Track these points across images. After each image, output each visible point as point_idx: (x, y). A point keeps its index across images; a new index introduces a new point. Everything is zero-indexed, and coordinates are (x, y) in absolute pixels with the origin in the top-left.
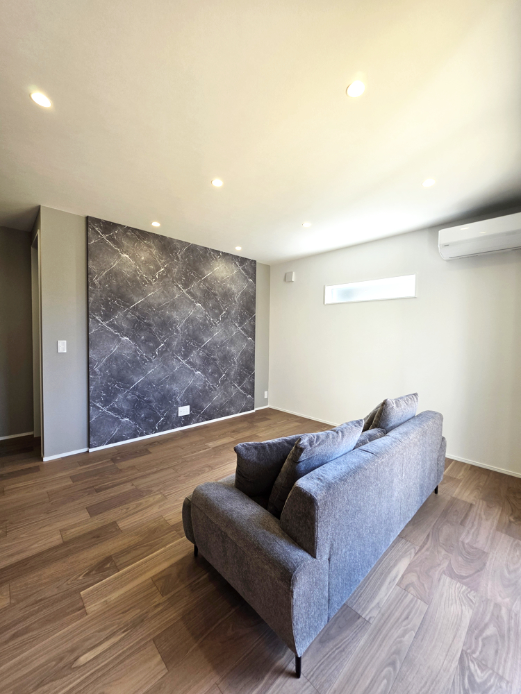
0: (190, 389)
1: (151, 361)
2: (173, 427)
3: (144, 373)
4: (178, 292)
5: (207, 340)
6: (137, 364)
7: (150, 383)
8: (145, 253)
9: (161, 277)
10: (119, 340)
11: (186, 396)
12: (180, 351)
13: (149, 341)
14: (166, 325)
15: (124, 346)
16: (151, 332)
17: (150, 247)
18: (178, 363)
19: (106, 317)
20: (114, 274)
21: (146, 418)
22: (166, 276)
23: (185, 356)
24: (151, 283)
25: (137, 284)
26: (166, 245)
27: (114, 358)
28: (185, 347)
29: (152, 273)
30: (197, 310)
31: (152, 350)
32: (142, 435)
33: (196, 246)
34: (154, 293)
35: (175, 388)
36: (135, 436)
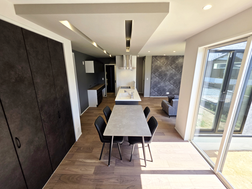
0: (170, 89)
1: (162, 82)
2: (165, 96)
3: (160, 84)
4: (169, 67)
5: (175, 78)
6: (159, 83)
7: (161, 87)
8: (163, 60)
9: (165, 65)
10: (156, 78)
11: (168, 90)
12: (168, 80)
13: (162, 78)
14: (166, 75)
15: (157, 79)
16: (162, 76)
17: (163, 59)
18: (167, 83)
19: (154, 74)
20: (156, 66)
21: (160, 93)
22: (166, 64)
23: (169, 82)
24: (163, 66)
25: (160, 67)
26: (167, 57)
27: (155, 81)
28: (169, 80)
29: (163, 64)
30: (173, 71)
31: (162, 80)
32: (159, 96)
33: (174, 56)
34: (163, 69)
35: (166, 88)
36: (157, 96)
